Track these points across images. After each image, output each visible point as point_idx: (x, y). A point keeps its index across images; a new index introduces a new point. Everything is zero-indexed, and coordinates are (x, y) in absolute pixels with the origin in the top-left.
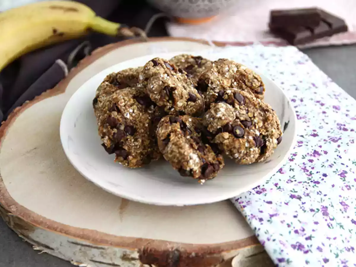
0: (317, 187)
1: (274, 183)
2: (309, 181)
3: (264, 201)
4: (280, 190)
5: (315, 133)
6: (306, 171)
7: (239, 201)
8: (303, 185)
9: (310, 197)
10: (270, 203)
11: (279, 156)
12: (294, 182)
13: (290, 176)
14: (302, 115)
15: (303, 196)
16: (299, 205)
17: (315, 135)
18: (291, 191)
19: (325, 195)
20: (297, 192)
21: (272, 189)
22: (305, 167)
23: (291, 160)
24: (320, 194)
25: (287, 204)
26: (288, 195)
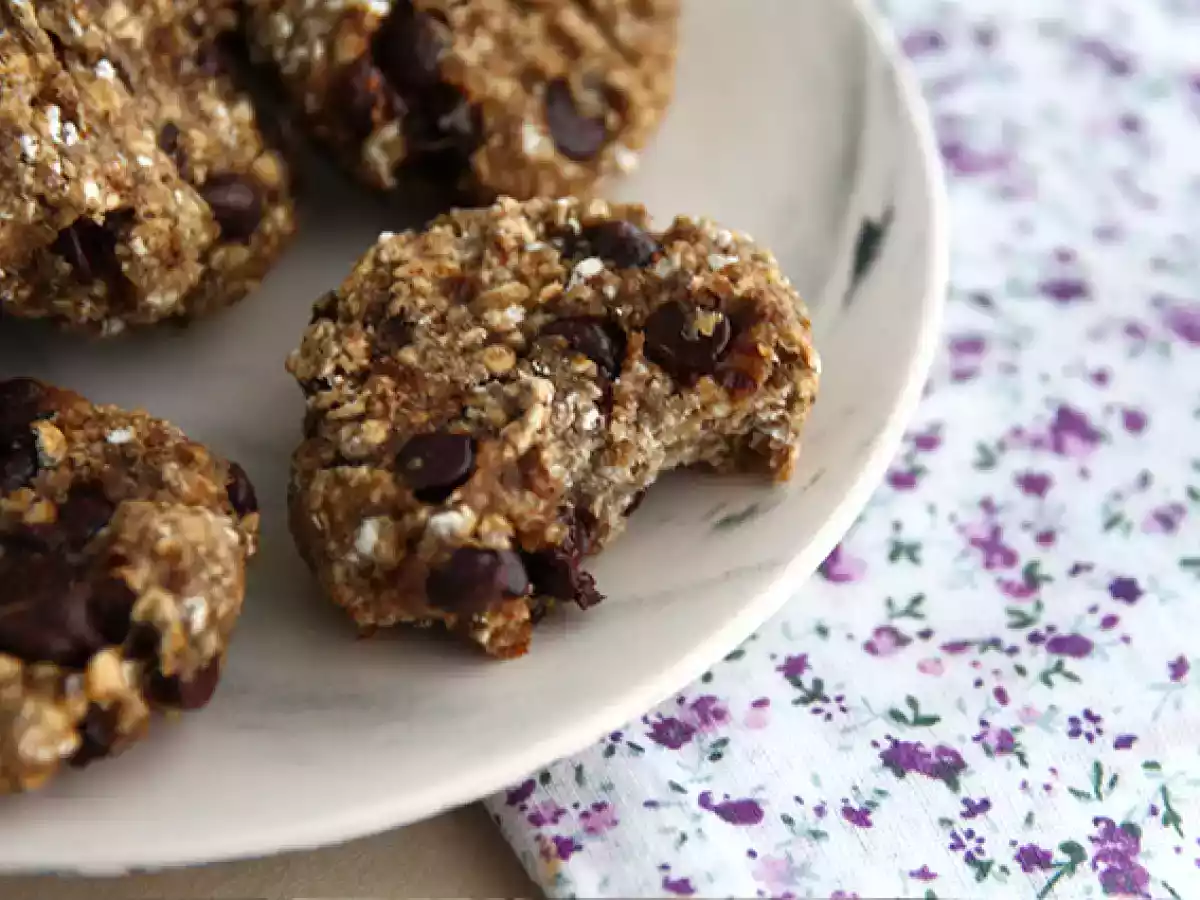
0: (1071, 677)
1: (781, 661)
2: (1018, 637)
3: (704, 800)
4: (817, 711)
5: (1070, 273)
6: (998, 558)
7: (535, 801)
8: (975, 664)
9: (1023, 762)
10: (743, 812)
11: (812, 474)
12: (918, 642)
13: (890, 603)
14: (983, 140)
15: (971, 753)
16: (946, 822)
17: (1066, 291)
18: (896, 716)
19: (1124, 742)
20: (931, 721)
21: (761, 703)
22: (996, 532)
23: (903, 480)
24: (1090, 737)
25: (859, 817)
26: (875, 744)
